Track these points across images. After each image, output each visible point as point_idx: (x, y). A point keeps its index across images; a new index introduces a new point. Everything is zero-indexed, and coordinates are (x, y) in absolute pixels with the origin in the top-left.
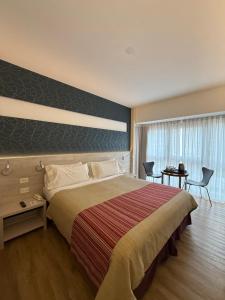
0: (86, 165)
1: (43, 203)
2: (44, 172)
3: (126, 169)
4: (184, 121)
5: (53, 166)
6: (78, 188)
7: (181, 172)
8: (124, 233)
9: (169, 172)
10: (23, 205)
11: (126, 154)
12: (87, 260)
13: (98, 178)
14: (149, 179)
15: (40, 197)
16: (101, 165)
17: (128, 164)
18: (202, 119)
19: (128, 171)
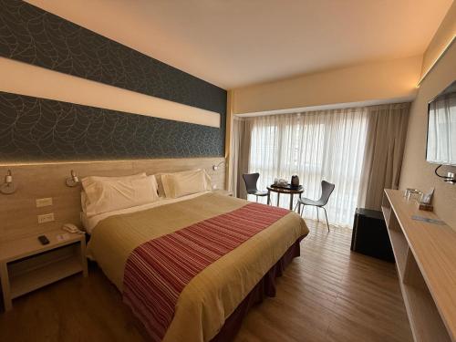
0: (153, 178)
1: (81, 236)
2: (80, 187)
3: (217, 185)
4: (303, 113)
5: (96, 178)
6: (138, 213)
7: (294, 187)
8: (198, 271)
9: (278, 187)
10: (44, 240)
11: (219, 161)
12: (145, 312)
13: (172, 197)
14: (251, 198)
15: (73, 228)
16: (178, 177)
17: (222, 176)
18: (326, 112)
19: (221, 187)
